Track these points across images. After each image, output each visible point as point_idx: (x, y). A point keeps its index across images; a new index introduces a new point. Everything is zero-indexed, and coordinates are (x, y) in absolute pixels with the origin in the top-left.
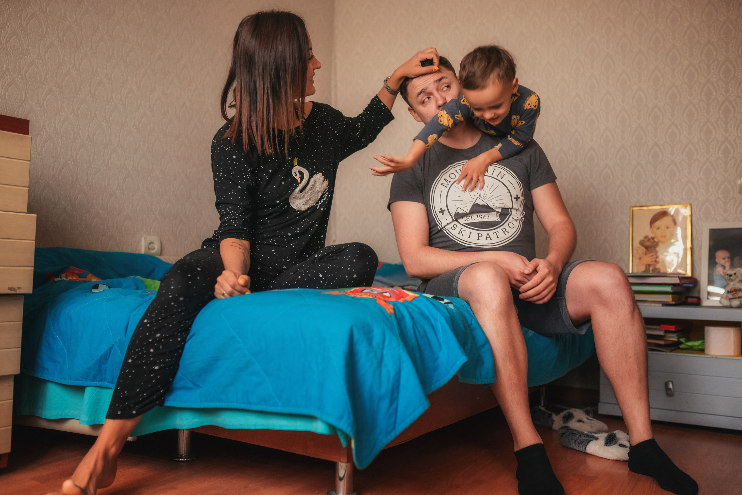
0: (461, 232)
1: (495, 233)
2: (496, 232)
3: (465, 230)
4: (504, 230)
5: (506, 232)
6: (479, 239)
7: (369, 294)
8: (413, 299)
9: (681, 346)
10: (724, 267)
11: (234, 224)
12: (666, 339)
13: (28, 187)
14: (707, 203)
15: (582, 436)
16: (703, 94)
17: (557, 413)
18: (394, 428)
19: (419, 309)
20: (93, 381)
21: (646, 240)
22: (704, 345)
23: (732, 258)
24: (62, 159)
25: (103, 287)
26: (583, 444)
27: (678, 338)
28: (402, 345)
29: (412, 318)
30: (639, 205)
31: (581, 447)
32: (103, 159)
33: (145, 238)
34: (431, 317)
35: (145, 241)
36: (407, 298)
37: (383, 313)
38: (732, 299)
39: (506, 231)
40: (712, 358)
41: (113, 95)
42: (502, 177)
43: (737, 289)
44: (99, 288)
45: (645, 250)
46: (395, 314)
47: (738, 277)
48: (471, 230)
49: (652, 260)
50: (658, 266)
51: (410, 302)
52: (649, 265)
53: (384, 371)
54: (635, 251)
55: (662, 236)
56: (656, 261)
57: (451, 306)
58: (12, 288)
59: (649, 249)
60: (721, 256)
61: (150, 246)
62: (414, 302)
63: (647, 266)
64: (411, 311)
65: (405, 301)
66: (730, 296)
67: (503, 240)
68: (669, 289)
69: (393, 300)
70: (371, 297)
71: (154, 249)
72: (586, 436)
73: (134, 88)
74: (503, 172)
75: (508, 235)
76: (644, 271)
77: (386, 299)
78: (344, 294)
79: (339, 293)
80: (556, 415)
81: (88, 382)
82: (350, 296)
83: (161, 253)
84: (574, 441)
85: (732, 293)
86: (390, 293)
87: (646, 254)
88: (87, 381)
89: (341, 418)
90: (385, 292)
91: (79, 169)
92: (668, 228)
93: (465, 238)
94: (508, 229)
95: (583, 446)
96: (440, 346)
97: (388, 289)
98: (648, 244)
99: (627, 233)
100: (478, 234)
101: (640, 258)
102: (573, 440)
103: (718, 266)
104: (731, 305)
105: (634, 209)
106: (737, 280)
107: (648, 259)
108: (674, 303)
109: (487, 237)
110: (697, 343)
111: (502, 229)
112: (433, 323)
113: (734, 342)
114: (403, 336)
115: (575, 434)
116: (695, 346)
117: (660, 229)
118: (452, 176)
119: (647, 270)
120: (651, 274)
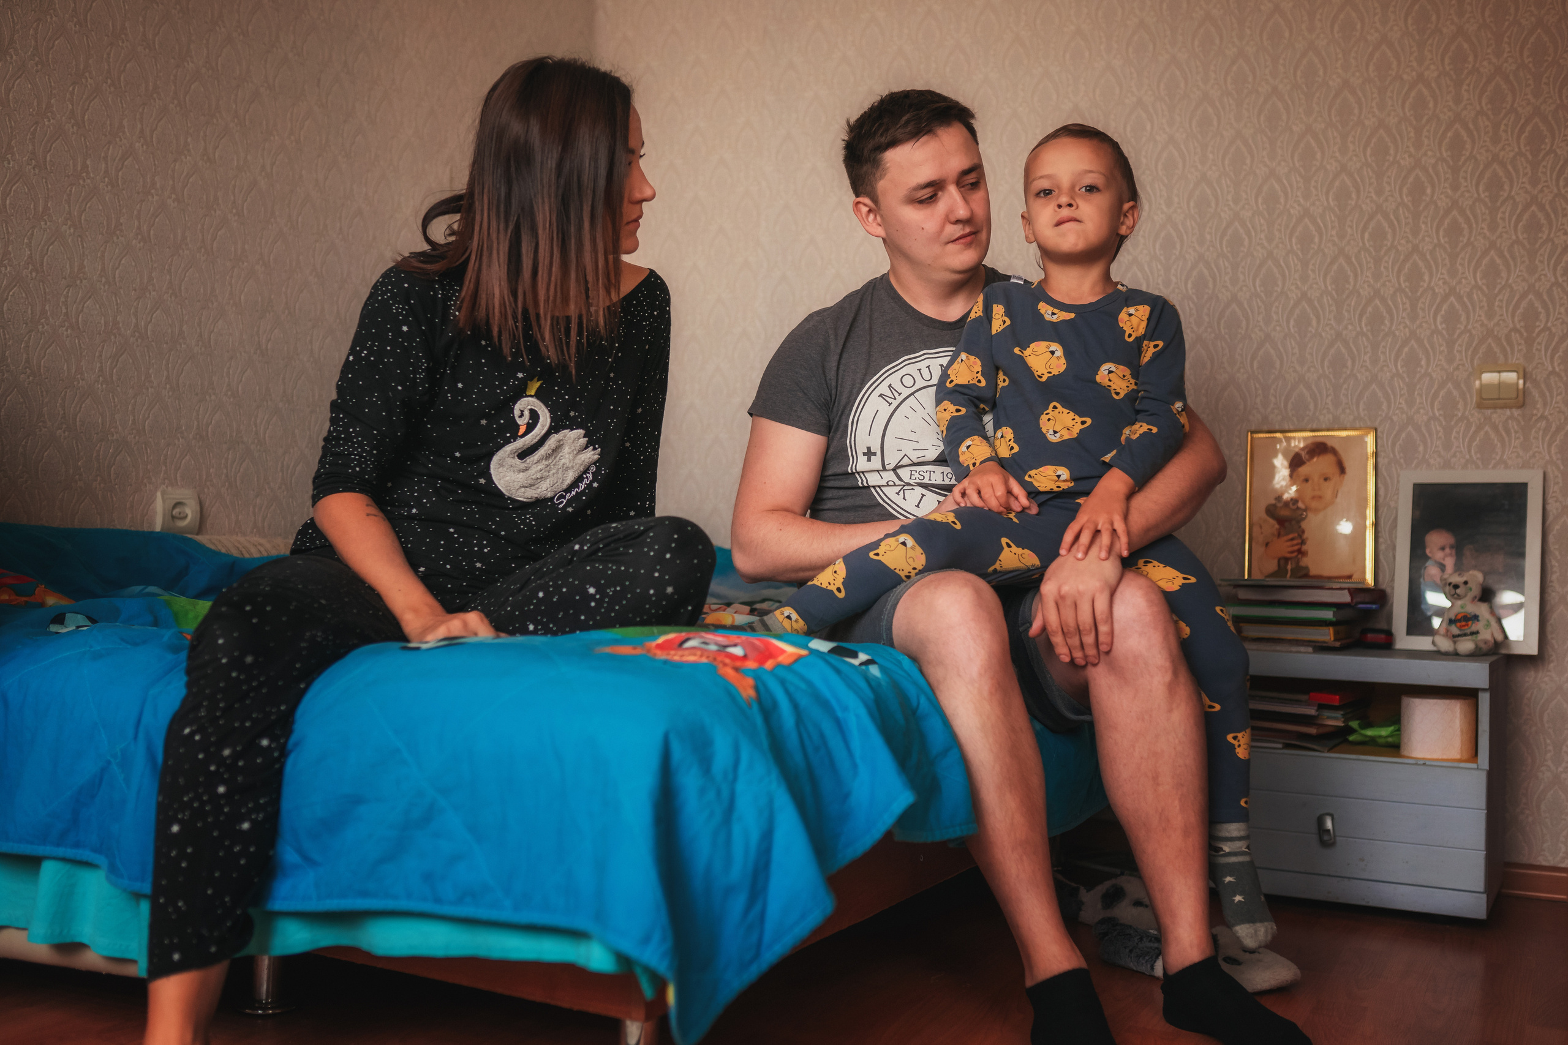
7: (699, 653)
8: (796, 661)
9: (1351, 738)
10: (1442, 567)
12: (1320, 722)
14: (1410, 428)
15: (1145, 939)
16: (1405, 191)
17: (1090, 887)
18: (757, 955)
19: (809, 683)
20: (58, 845)
21: (1279, 505)
22: (1399, 736)
23: (1458, 549)
25: (74, 621)
26: (1147, 958)
27: (1346, 721)
28: (775, 774)
29: (795, 706)
30: (1265, 428)
31: (1143, 964)
32: (64, 311)
33: (163, 494)
34: (833, 702)
35: (164, 501)
36: (781, 659)
37: (732, 697)
38: (1459, 636)
40: (1416, 764)
41: (88, 162)
43: (1469, 616)
44: (65, 622)
45: (1276, 526)
46: (759, 699)
47: (1471, 589)
49: (1290, 549)
50: (1305, 561)
51: (789, 667)
52: (1287, 560)
53: (737, 830)
54: (1256, 529)
55: (1313, 498)
56: (1300, 551)
57: (874, 670)
59: (1287, 524)
60: (1437, 542)
61: (176, 512)
62: (796, 667)
63: (1282, 562)
64: (792, 689)
65: (779, 665)
66: (1455, 630)
68: (1328, 615)
69: (751, 665)
70: (704, 660)
71: (186, 517)
72: (1153, 939)
73: (137, 145)
76: (1273, 575)
77: (738, 664)
78: (644, 652)
79: (633, 652)
80: (1088, 891)
81: (48, 848)
82: (657, 658)
83: (200, 528)
84: (1127, 950)
85: (1458, 624)
86: (744, 648)
87: (1279, 535)
88: (44, 845)
89: (646, 940)
90: (732, 643)
91: (7, 336)
92: (1326, 479)
95: (1146, 962)
96: (855, 766)
97: (738, 637)
98: (1284, 513)
101: (1267, 544)
102: (1125, 948)
103: (1429, 563)
104: (1456, 650)
105: (1255, 436)
106: (1470, 595)
107: (1283, 547)
108: (1338, 644)
110: (1384, 732)
112: (840, 714)
113: (1462, 731)
114: (777, 751)
115: (1130, 935)
116: (1380, 737)
117: (1310, 482)
118: (908, 381)
119: (1280, 572)
120: (1288, 580)
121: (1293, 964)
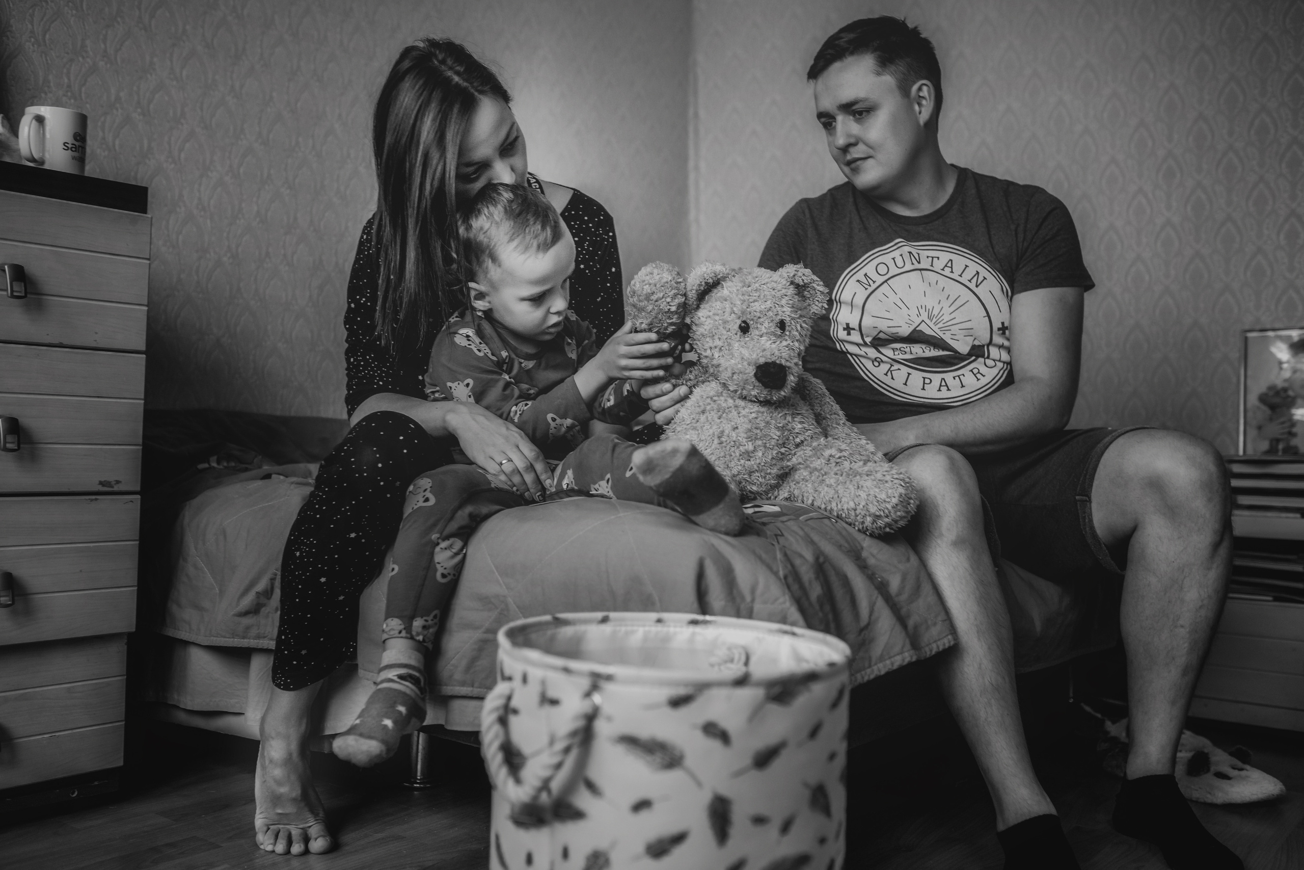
0: (891, 371)
1: (957, 378)
2: (959, 376)
3: (899, 369)
4: (975, 371)
5: (979, 376)
6: (923, 389)
11: (379, 381)
13: (147, 306)
20: (244, 638)
21: (1271, 393)
24: (212, 254)
28: (788, 597)
30: (1258, 327)
39: (979, 372)
41: (300, 139)
42: (978, 284)
45: (1268, 412)
48: (910, 370)
49: (1281, 431)
50: (1295, 441)
52: (1278, 441)
54: (1250, 414)
56: (1290, 434)
58: (105, 481)
59: (1277, 410)
63: (1274, 442)
67: (973, 390)
73: (336, 126)
74: (983, 273)
75: (984, 381)
76: (1267, 452)
81: (236, 640)
87: (1271, 419)
88: (233, 638)
91: (241, 272)
93: (898, 384)
94: (983, 369)
98: (1277, 400)
99: (1234, 380)
100: (924, 378)
101: (1260, 428)
105: (1250, 335)
107: (1275, 429)
109: (941, 386)
111: (972, 369)
118: (882, 269)
119: (1272, 450)
120: (1280, 456)
121: (1278, 781)
